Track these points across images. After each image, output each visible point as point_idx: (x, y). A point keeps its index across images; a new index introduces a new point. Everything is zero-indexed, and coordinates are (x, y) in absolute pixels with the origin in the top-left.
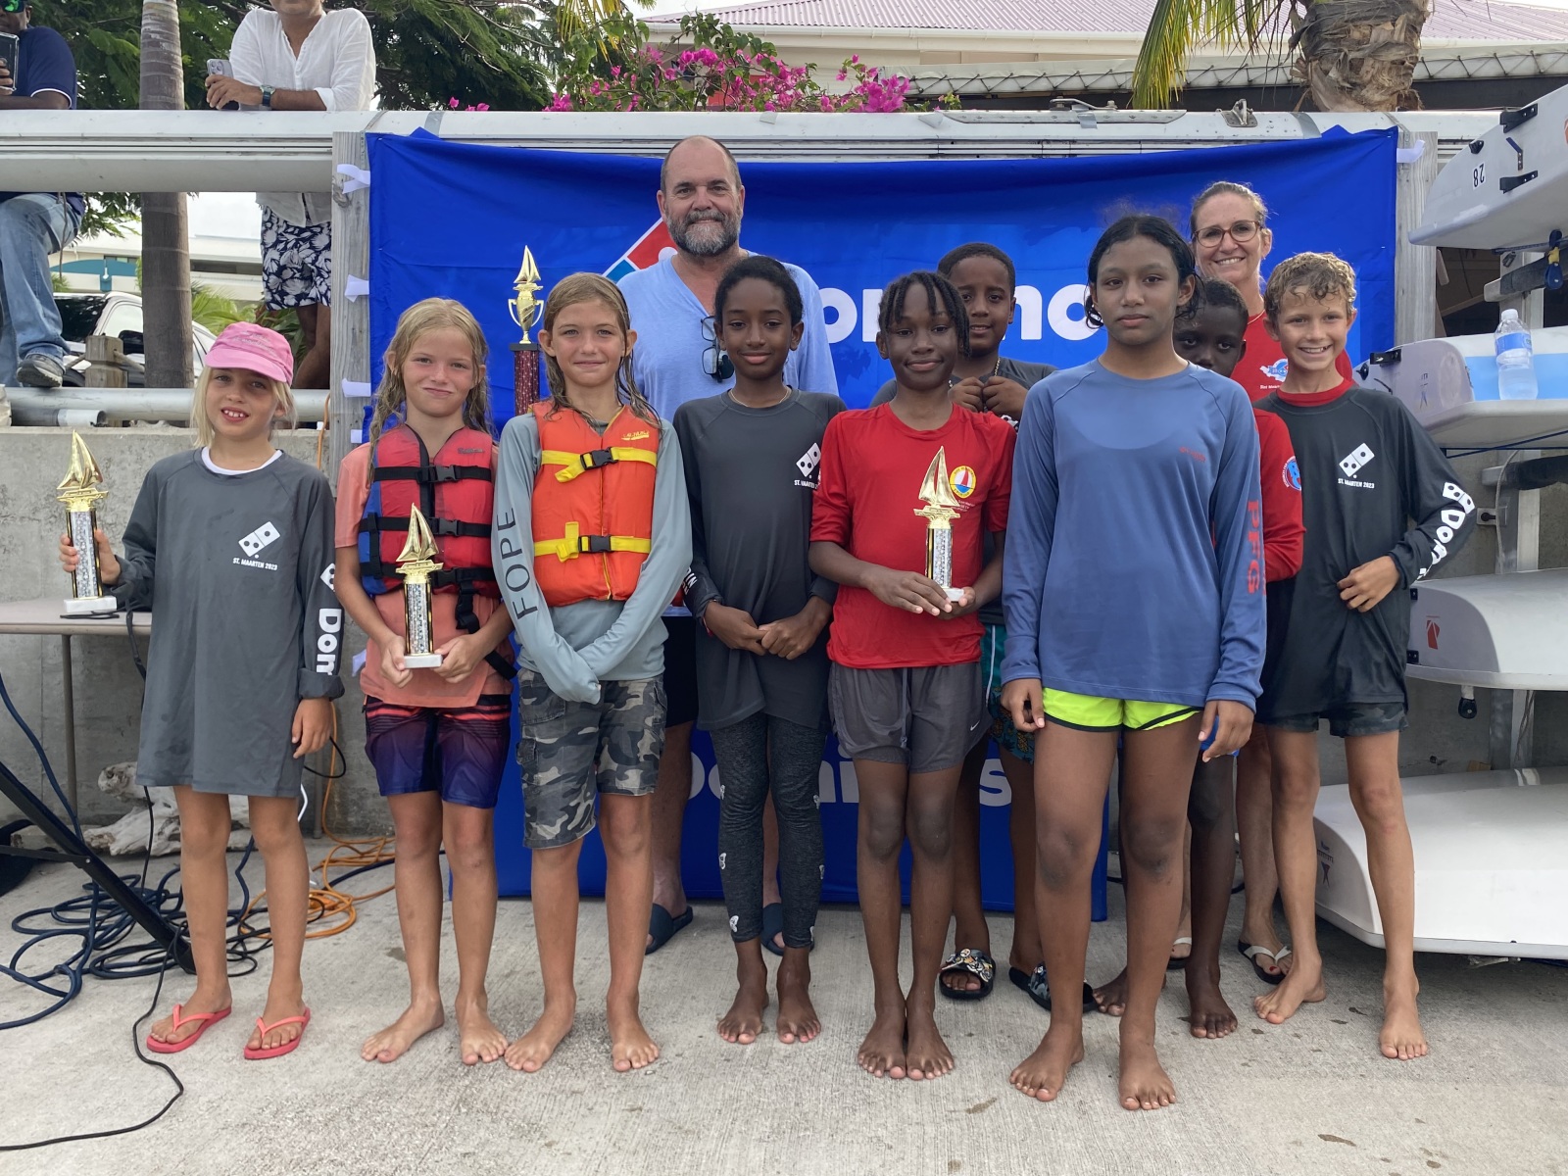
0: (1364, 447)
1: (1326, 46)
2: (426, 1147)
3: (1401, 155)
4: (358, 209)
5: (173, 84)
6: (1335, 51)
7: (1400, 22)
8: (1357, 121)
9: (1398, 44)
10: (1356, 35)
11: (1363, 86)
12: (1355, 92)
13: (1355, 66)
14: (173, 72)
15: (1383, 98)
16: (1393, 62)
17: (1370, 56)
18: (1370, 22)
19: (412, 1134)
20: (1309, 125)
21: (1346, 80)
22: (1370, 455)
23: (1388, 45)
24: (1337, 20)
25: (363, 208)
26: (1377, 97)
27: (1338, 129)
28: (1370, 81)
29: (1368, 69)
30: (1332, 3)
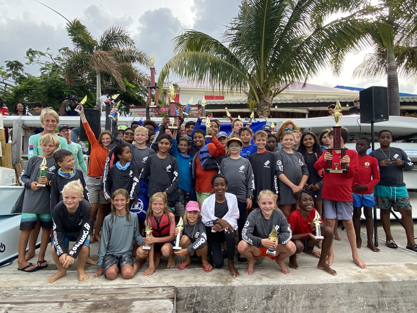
0: (268, 161)
7: (268, 106)
8: (261, 120)
13: (262, 111)
17: (264, 110)
18: (264, 106)
20: (255, 120)
21: (261, 113)
22: (269, 162)
23: (266, 109)
24: (260, 106)
26: (264, 117)
27: (259, 121)
29: (264, 112)
30: (259, 103)
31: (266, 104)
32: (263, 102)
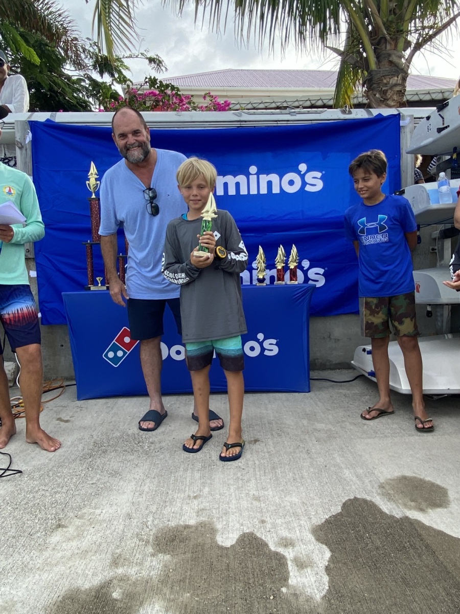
1: (375, 85)
2: (78, 483)
3: (402, 123)
4: (26, 149)
6: (378, 87)
7: (400, 77)
8: (386, 112)
9: (399, 84)
10: (385, 81)
11: (388, 100)
12: (385, 102)
13: (385, 92)
15: (395, 104)
16: (398, 91)
17: (390, 89)
18: (390, 77)
19: (72, 479)
20: (370, 113)
21: (382, 97)
23: (396, 85)
24: (378, 76)
25: (28, 150)
26: (392, 104)
27: (380, 114)
28: (390, 98)
29: (389, 94)
30: (376, 69)
31: (394, 71)
32: (386, 66)
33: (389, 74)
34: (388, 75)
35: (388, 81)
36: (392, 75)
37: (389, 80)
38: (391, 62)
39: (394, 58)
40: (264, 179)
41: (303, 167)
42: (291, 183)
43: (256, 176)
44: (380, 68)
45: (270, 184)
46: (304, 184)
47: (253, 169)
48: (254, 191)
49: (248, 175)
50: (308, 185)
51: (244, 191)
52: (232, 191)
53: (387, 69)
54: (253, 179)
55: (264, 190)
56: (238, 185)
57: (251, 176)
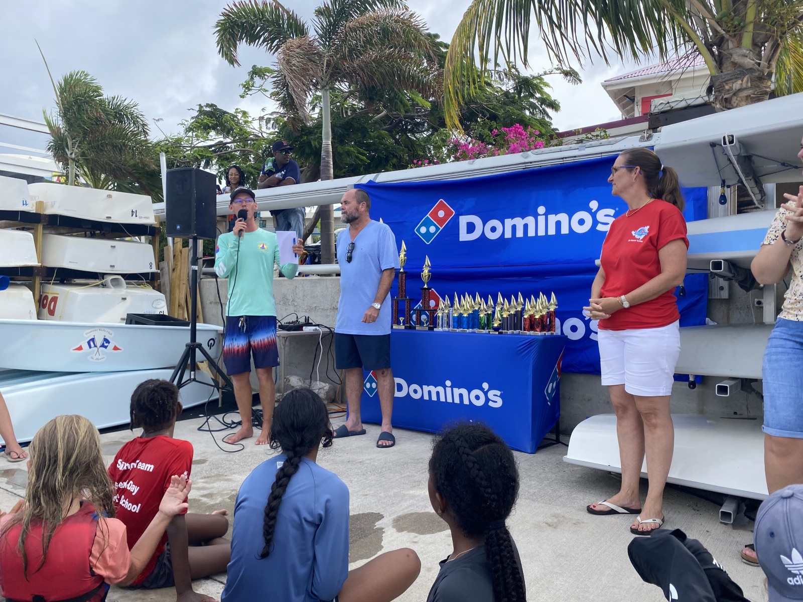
1: (716, 94)
5: (329, 170)
6: (719, 96)
7: (746, 79)
9: (745, 89)
10: (727, 87)
14: (329, 167)
16: (746, 96)
17: (734, 96)
18: (733, 81)
21: (724, 107)
23: (740, 90)
30: (717, 74)
31: (739, 72)
32: (729, 69)
33: (731, 77)
34: (731, 79)
35: (730, 87)
36: (736, 78)
37: (731, 85)
38: (735, 64)
39: (736, 58)
40: (553, 218)
41: (594, 205)
42: (581, 222)
43: (544, 216)
44: (722, 72)
45: (558, 224)
46: (595, 222)
47: (541, 210)
48: (541, 233)
49: (536, 215)
50: (599, 224)
51: (531, 233)
52: (520, 234)
53: (729, 72)
54: (541, 219)
55: (552, 231)
56: (526, 227)
57: (539, 217)
